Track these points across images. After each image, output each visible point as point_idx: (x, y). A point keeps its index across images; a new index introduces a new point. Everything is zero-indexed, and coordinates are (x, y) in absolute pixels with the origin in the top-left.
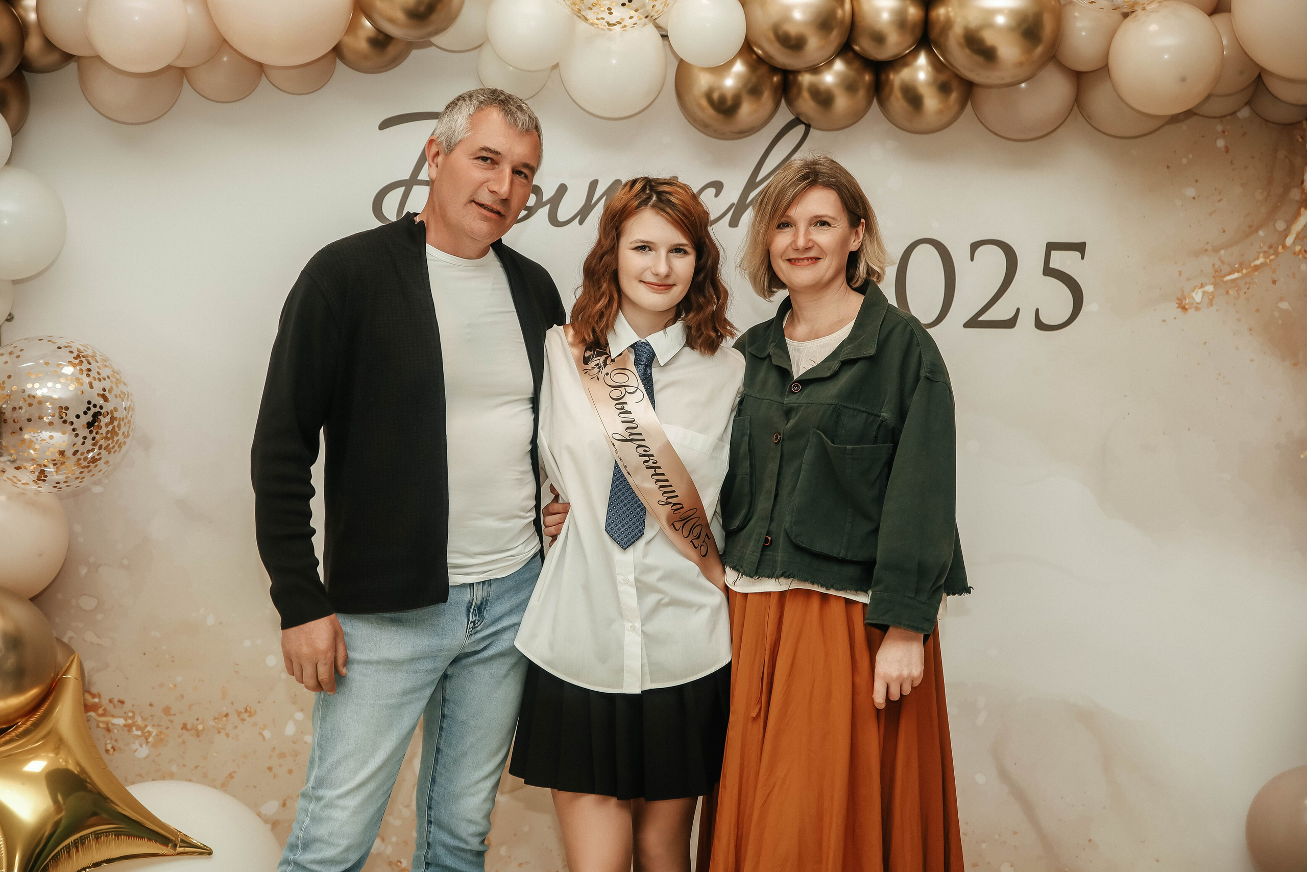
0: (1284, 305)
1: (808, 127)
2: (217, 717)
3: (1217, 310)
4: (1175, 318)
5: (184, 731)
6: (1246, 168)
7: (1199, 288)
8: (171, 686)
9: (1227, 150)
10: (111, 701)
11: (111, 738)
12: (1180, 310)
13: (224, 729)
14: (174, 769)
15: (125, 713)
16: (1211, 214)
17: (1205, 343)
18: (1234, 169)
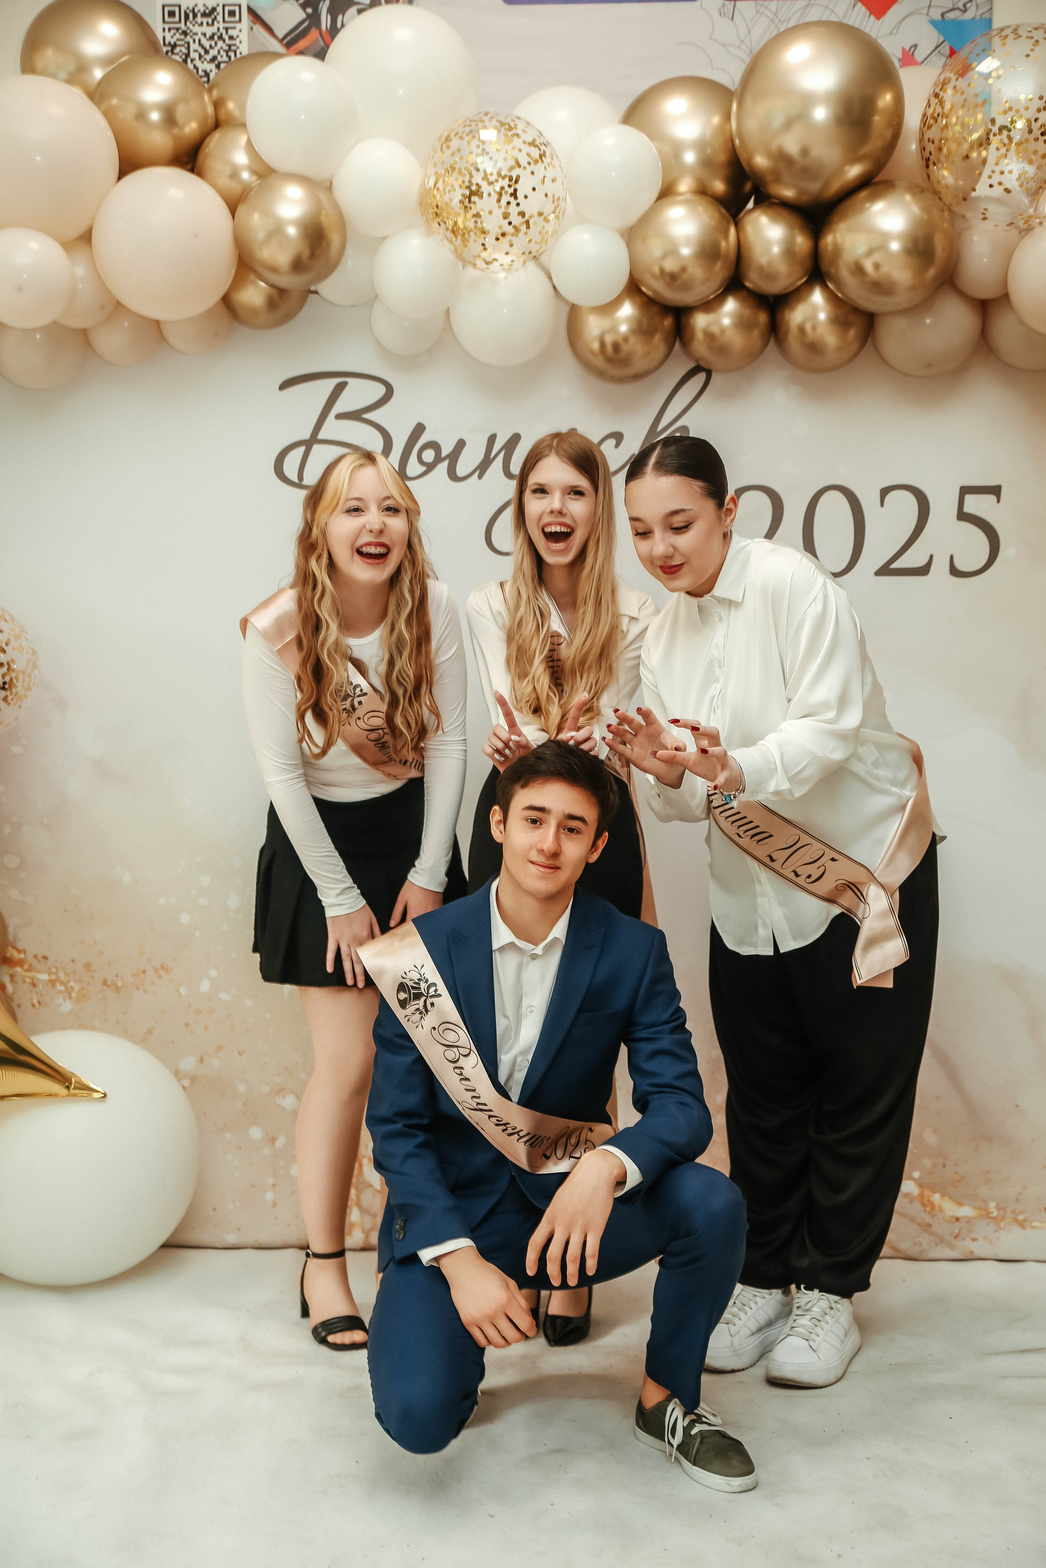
1: (709, 373)
2: (135, 973)
5: (105, 988)
11: (37, 993)
13: (142, 985)
14: (96, 1023)
15: (49, 969)
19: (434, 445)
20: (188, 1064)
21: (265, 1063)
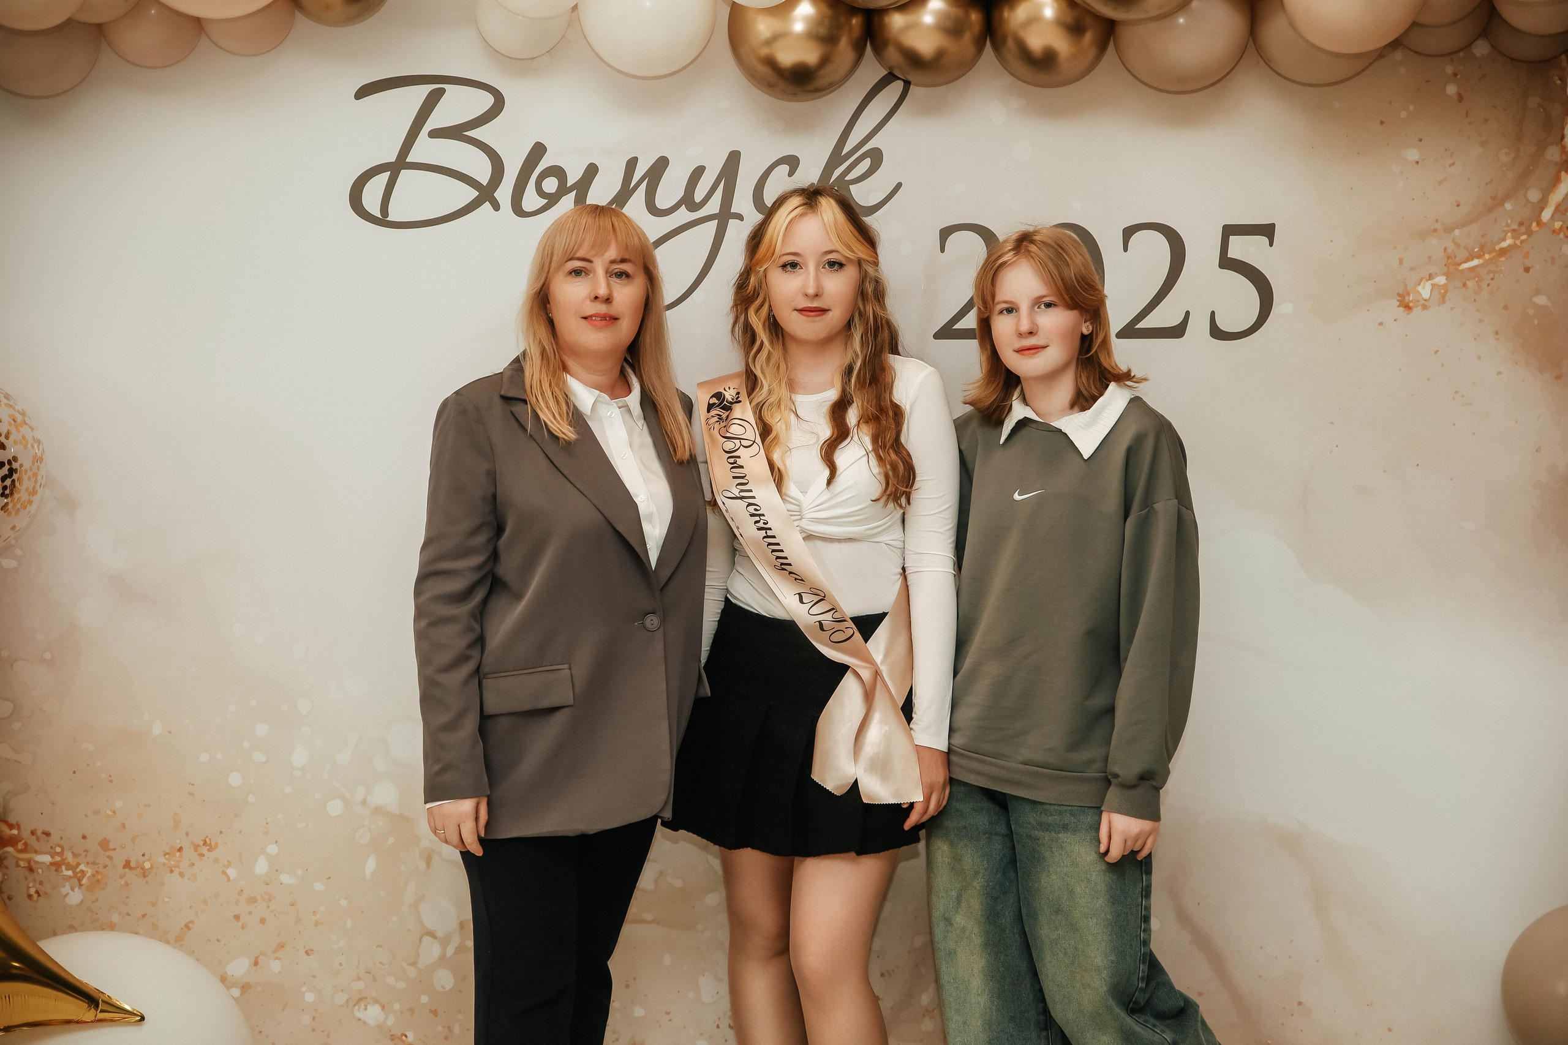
0: (1541, 300)
2: (168, 851)
3: (1452, 309)
4: (1395, 320)
5: (127, 870)
6: (1486, 121)
7: (1427, 281)
8: (109, 812)
9: (1460, 98)
10: (33, 833)
11: (35, 880)
12: (1402, 309)
13: (178, 867)
14: (115, 918)
15: (52, 848)
16: (1440, 183)
17: (1436, 352)
18: (1470, 124)
19: (557, 172)
20: (239, 968)
21: (341, 964)
